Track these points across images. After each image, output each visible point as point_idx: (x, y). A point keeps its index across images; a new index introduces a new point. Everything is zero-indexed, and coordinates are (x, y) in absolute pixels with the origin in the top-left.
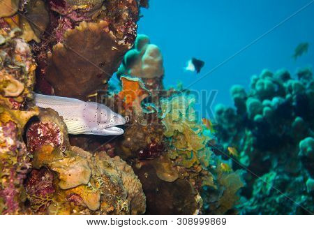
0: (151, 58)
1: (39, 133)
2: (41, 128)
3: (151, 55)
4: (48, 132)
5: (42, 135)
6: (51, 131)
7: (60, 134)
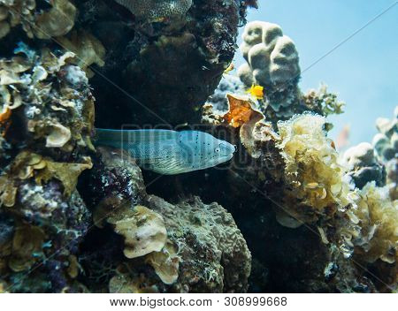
0: (282, 56)
1: (103, 181)
2: (106, 175)
3: (283, 51)
4: (115, 180)
5: (107, 185)
6: (120, 178)
7: (131, 182)
